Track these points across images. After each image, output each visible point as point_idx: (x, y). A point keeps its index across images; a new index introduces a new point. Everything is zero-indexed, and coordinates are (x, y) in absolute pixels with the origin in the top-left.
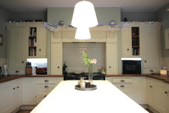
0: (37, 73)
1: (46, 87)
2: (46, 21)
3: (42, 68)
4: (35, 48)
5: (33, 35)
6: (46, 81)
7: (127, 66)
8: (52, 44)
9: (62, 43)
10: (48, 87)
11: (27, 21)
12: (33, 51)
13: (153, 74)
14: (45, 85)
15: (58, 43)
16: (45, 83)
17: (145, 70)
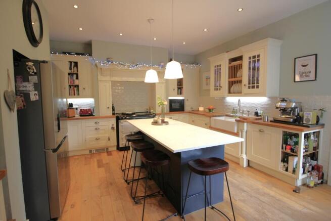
0: (81, 115)
1: (96, 129)
2: (90, 55)
3: (87, 109)
4: (77, 86)
5: (72, 71)
6: (96, 123)
7: (173, 104)
8: (99, 82)
9: (110, 82)
10: (99, 129)
11: (65, 53)
12: (75, 90)
13: (193, 111)
14: (95, 127)
15: (106, 81)
16: (95, 125)
17: (187, 108)
